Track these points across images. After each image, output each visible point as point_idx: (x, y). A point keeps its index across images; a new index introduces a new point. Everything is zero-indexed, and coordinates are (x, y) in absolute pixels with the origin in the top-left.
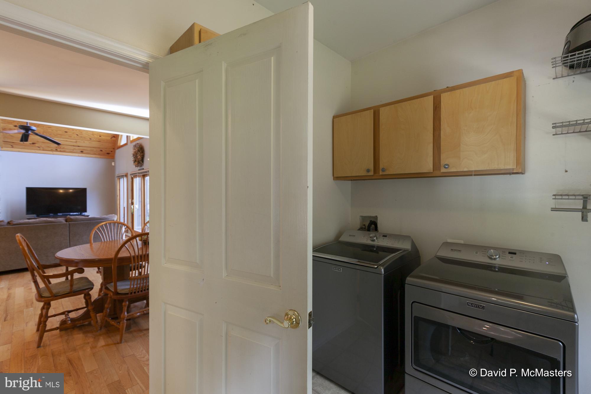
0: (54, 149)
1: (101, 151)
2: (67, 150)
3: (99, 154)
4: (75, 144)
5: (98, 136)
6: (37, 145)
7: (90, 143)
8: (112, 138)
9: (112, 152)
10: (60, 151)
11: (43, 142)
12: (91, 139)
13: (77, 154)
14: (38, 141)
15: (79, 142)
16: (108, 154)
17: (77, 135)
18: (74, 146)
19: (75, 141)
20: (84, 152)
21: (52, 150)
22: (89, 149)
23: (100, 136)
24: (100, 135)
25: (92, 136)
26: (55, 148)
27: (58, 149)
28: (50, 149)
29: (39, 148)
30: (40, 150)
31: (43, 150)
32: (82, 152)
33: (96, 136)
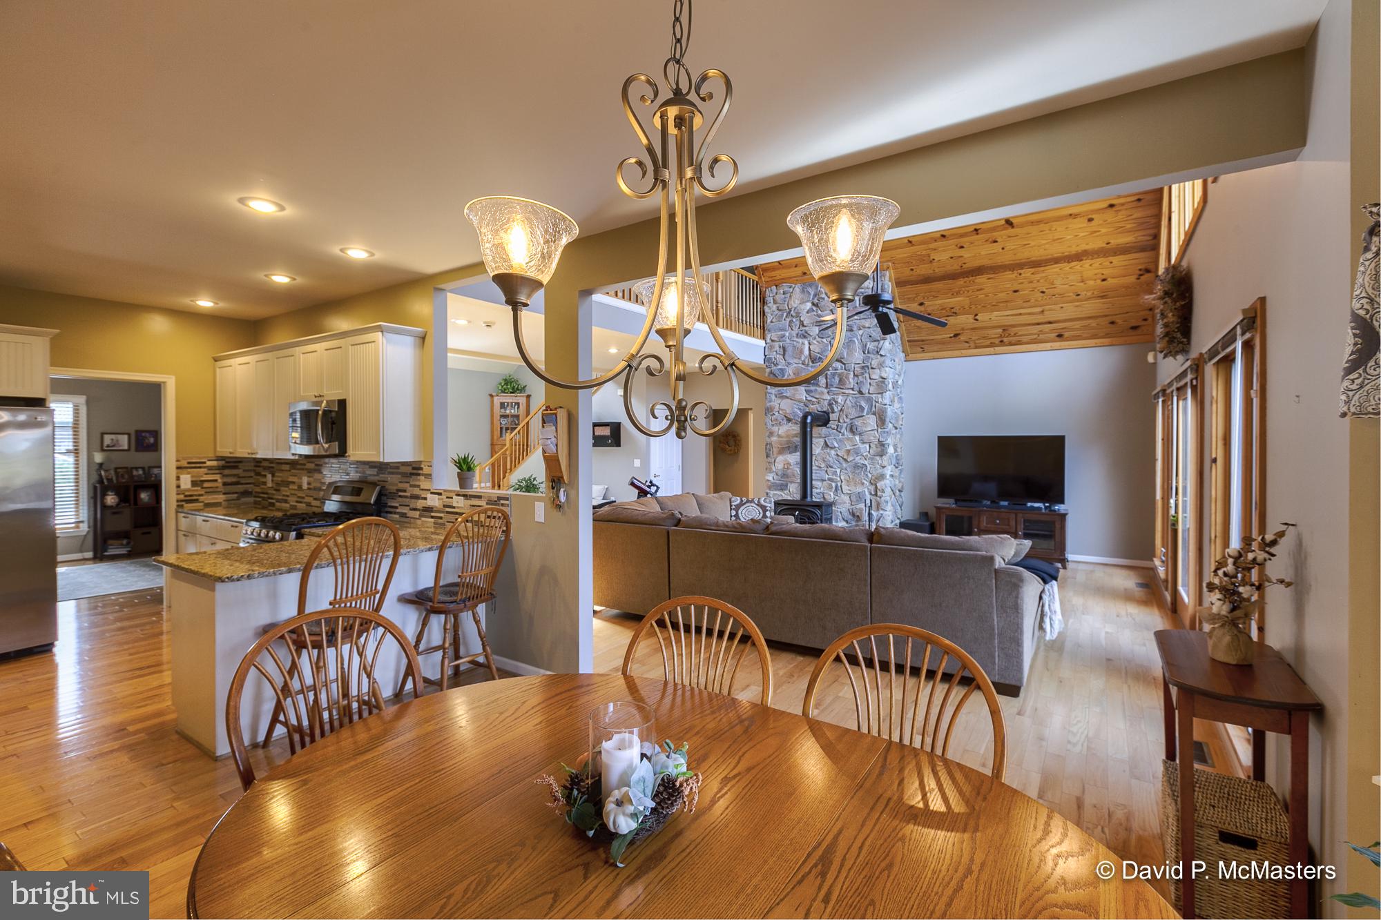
0: (997, 341)
1: (1113, 323)
2: (1025, 339)
3: (1106, 336)
4: (1040, 318)
5: (1099, 282)
6: (962, 338)
7: (1077, 306)
8: (1142, 277)
9: (1145, 320)
10: (1011, 344)
11: (972, 329)
12: (1078, 295)
13: (1048, 345)
14: (963, 329)
15: (1050, 310)
16: (1134, 328)
17: (1043, 292)
18: (1038, 324)
19: (1039, 309)
20: (1066, 334)
21: (992, 345)
22: (1077, 324)
23: (1104, 280)
24: (1104, 277)
25: (1082, 284)
26: (998, 338)
27: (1005, 340)
28: (988, 342)
29: (967, 345)
30: (970, 348)
31: (976, 347)
32: (1060, 336)
33: (1091, 283)
